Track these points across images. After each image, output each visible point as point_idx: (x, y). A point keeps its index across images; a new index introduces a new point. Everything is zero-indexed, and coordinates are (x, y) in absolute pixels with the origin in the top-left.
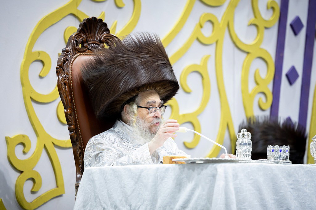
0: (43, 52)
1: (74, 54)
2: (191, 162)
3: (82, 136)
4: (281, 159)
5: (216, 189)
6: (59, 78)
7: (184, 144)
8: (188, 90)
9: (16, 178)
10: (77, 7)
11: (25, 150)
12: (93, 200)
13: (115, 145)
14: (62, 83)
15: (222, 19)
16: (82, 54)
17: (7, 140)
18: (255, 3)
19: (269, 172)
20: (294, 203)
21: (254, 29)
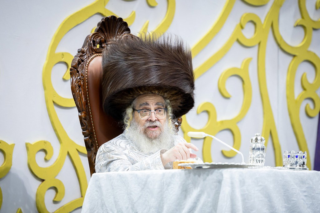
0: (67, 53)
1: (90, 55)
2: (197, 167)
3: (97, 141)
4: (297, 165)
5: (221, 195)
6: (73, 80)
7: (222, 152)
8: (226, 95)
9: (37, 187)
10: (105, 6)
11: (47, 158)
12: (100, 208)
13: (126, 152)
14: (76, 85)
15: (265, 20)
16: (99, 54)
17: (27, 147)
18: (301, 3)
19: (280, 179)
20: (308, 211)
21: (301, 30)
